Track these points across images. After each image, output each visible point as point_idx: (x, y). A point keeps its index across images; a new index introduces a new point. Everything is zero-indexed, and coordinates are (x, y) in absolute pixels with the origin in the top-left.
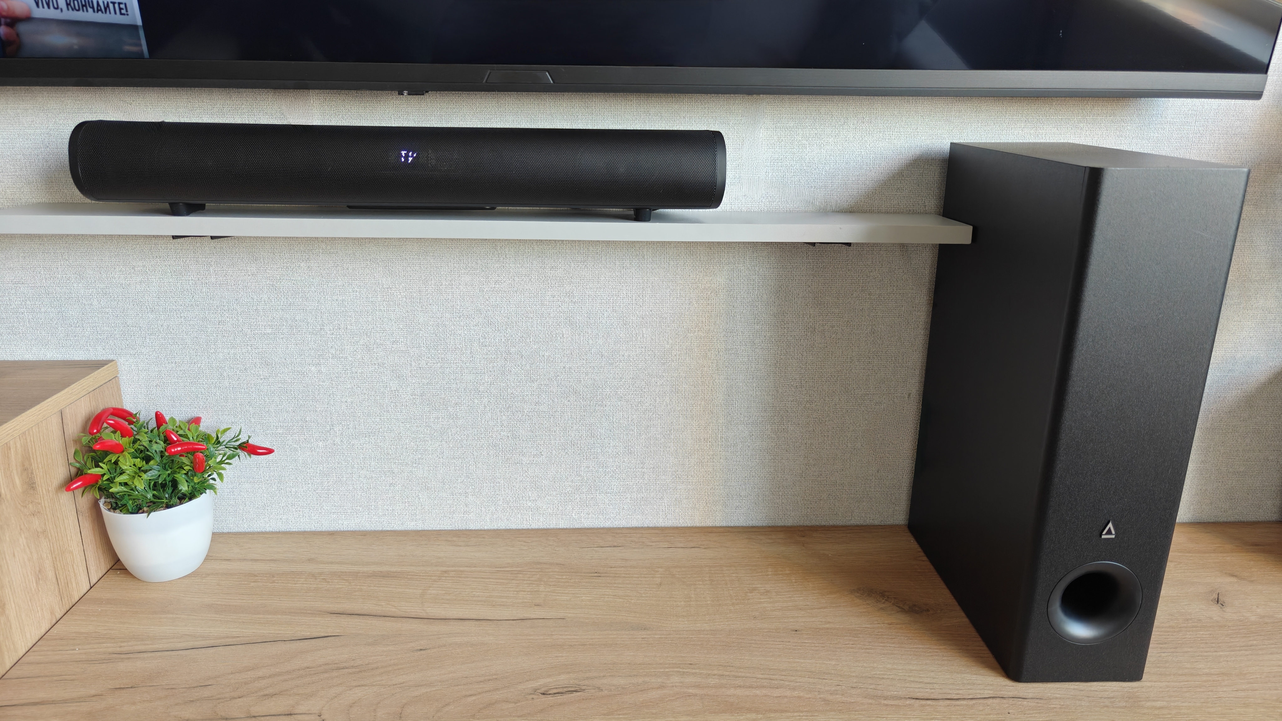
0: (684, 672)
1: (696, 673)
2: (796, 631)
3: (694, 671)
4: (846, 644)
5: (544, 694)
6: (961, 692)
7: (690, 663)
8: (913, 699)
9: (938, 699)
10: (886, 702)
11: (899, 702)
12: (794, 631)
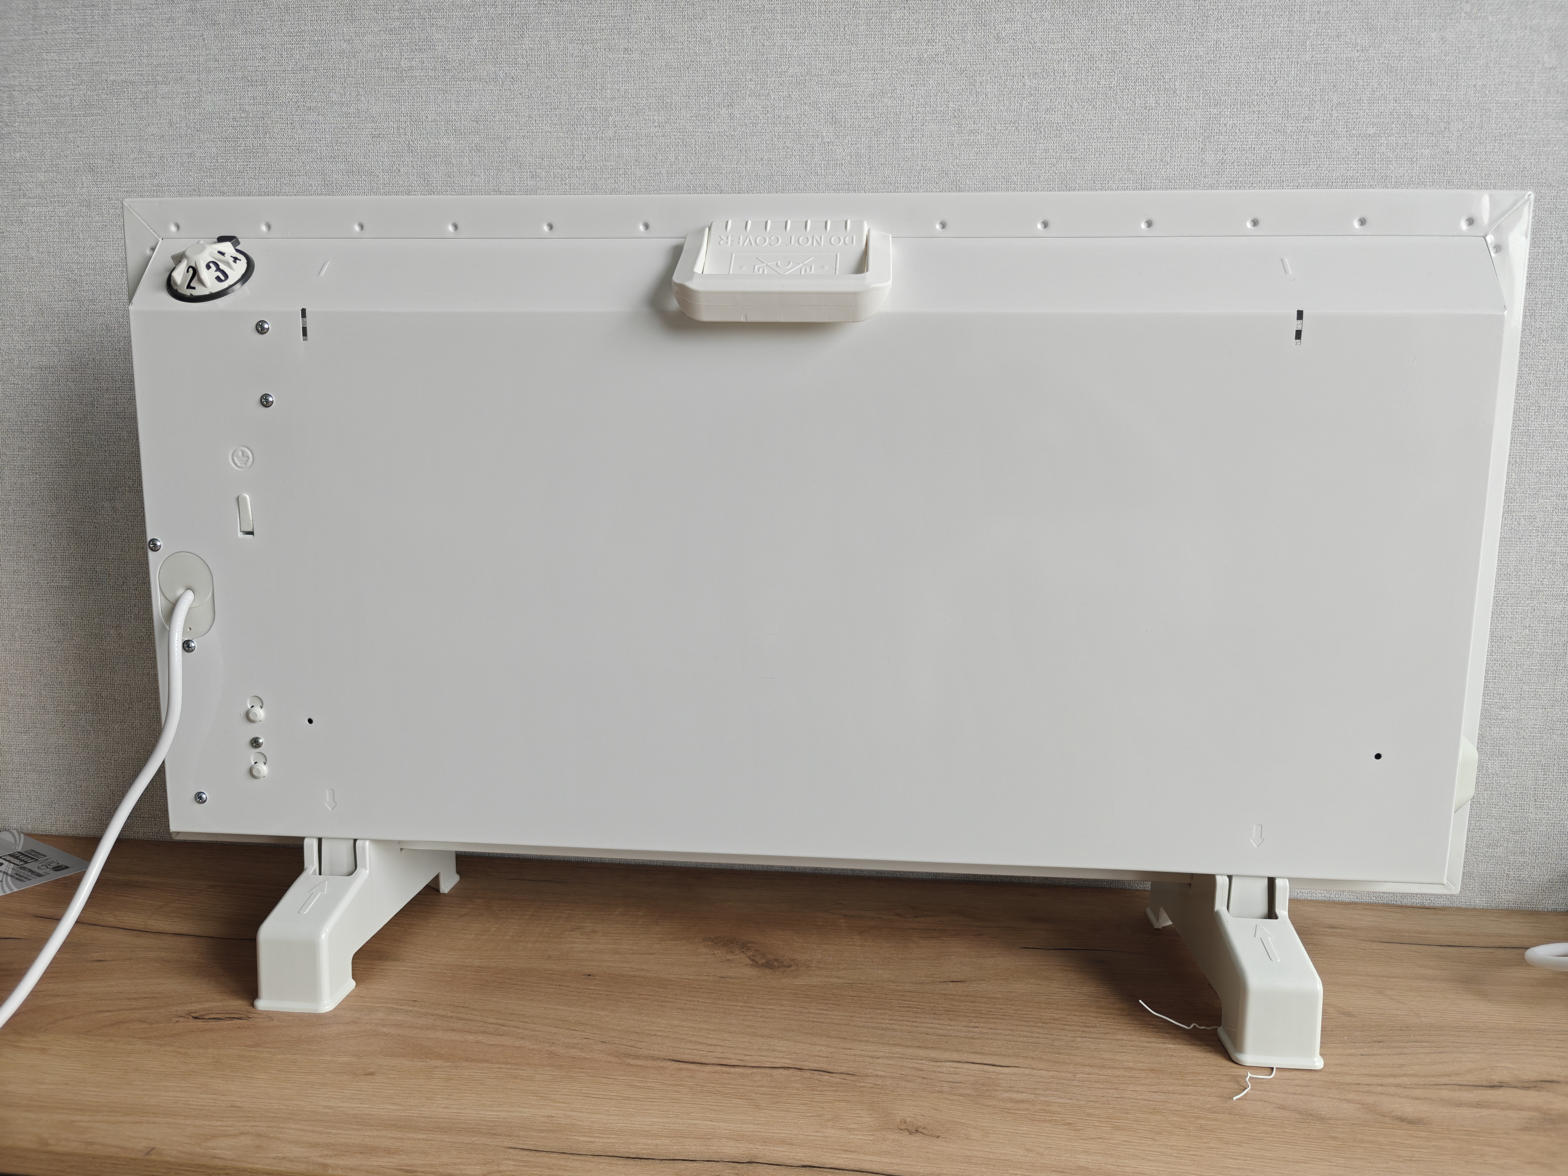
0: (397, 1009)
1: (411, 1011)
2: (589, 975)
3: (412, 1008)
4: (641, 995)
5: (196, 1018)
6: (747, 1058)
7: (415, 999)
8: (674, 1061)
9: (708, 1064)
10: (632, 1062)
11: (650, 1063)
12: (586, 975)
